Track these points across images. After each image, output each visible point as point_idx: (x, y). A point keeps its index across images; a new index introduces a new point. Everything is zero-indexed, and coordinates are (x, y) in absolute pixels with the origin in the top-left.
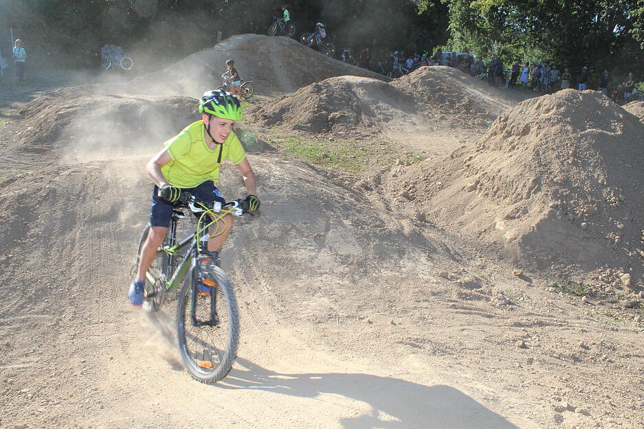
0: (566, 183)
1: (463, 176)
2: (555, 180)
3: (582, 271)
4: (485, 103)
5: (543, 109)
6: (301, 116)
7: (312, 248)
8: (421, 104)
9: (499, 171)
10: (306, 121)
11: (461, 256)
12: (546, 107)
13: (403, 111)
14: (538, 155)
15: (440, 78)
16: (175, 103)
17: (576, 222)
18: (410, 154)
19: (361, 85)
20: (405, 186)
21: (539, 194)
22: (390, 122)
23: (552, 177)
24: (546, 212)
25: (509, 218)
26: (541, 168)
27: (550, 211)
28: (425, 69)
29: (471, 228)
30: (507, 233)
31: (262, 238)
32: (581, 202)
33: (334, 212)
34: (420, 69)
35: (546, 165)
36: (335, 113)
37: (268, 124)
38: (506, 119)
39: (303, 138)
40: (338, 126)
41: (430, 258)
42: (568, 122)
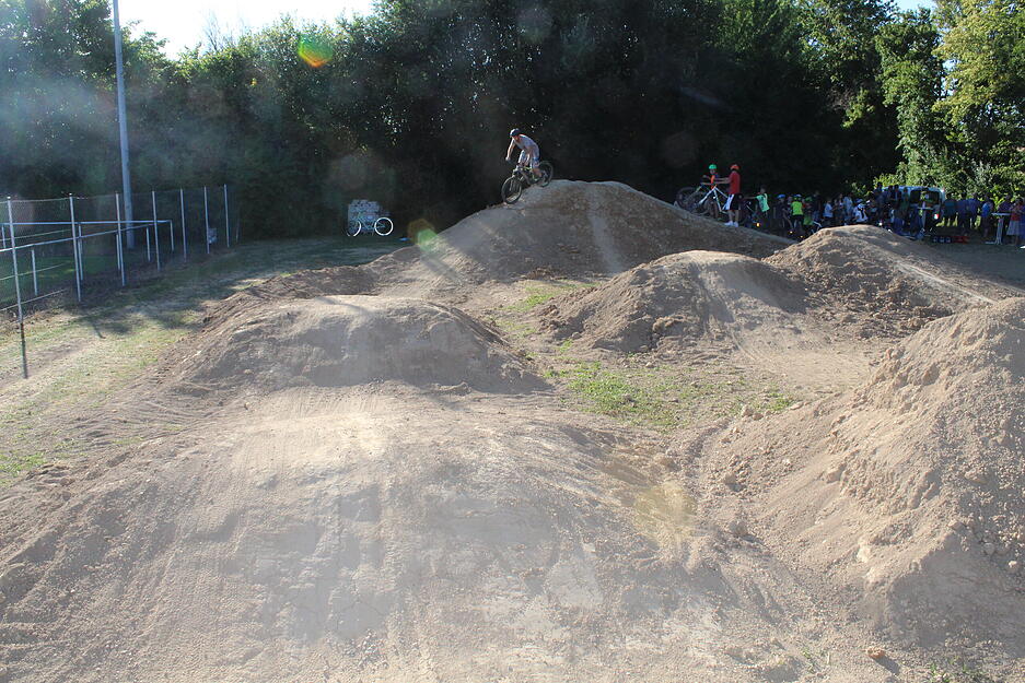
0: (988, 481)
1: (826, 452)
2: (968, 473)
3: (1005, 655)
4: (929, 287)
5: (963, 337)
6: (609, 325)
7: (519, 594)
8: (814, 294)
9: (874, 452)
10: (616, 332)
11: (782, 612)
12: (970, 334)
13: (784, 309)
14: (943, 424)
15: (851, 247)
16: (404, 314)
17: (997, 558)
18: (773, 393)
19: (714, 267)
20: (735, 464)
21: (937, 501)
22: (757, 331)
23: (962, 468)
24: (941, 537)
25: (879, 541)
26: (945, 452)
27: (948, 537)
28: (828, 232)
29: (818, 554)
30: (872, 570)
31: (443, 573)
32: (1013, 519)
33: (571, 530)
34: (819, 233)
35: (954, 446)
36: (665, 319)
37: (558, 337)
38: (901, 354)
39: (605, 363)
40: (666, 341)
41: (721, 616)
42: (1004, 364)
